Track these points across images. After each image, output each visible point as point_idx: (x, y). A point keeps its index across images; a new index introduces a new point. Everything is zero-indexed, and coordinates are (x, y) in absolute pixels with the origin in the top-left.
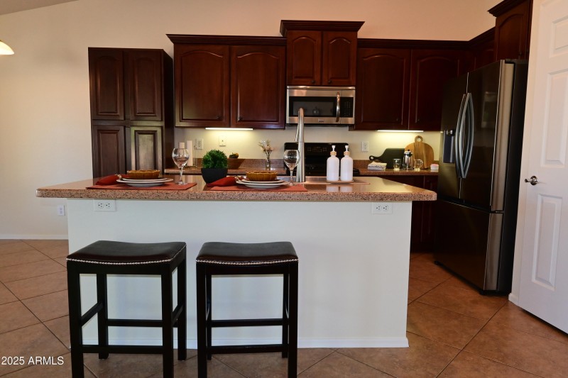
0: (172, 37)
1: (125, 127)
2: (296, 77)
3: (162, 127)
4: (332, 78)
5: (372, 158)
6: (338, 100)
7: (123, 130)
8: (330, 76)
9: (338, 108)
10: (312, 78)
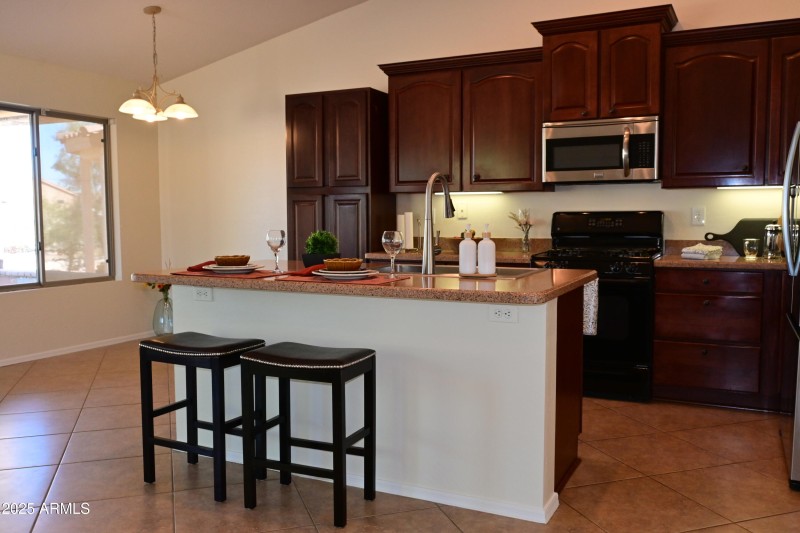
0: (386, 68)
1: (324, 196)
2: (558, 108)
3: (367, 195)
4: (617, 104)
5: (710, 237)
6: (626, 139)
7: (320, 201)
8: (614, 101)
9: (625, 153)
10: (583, 106)
